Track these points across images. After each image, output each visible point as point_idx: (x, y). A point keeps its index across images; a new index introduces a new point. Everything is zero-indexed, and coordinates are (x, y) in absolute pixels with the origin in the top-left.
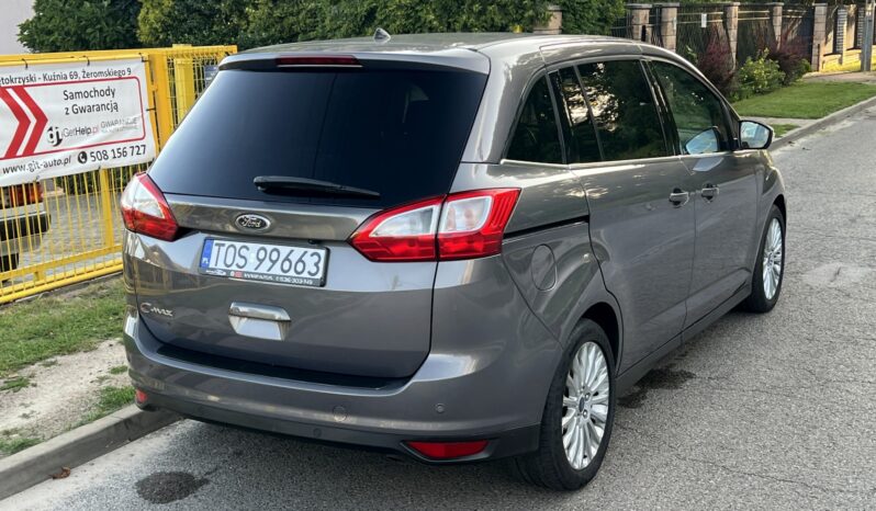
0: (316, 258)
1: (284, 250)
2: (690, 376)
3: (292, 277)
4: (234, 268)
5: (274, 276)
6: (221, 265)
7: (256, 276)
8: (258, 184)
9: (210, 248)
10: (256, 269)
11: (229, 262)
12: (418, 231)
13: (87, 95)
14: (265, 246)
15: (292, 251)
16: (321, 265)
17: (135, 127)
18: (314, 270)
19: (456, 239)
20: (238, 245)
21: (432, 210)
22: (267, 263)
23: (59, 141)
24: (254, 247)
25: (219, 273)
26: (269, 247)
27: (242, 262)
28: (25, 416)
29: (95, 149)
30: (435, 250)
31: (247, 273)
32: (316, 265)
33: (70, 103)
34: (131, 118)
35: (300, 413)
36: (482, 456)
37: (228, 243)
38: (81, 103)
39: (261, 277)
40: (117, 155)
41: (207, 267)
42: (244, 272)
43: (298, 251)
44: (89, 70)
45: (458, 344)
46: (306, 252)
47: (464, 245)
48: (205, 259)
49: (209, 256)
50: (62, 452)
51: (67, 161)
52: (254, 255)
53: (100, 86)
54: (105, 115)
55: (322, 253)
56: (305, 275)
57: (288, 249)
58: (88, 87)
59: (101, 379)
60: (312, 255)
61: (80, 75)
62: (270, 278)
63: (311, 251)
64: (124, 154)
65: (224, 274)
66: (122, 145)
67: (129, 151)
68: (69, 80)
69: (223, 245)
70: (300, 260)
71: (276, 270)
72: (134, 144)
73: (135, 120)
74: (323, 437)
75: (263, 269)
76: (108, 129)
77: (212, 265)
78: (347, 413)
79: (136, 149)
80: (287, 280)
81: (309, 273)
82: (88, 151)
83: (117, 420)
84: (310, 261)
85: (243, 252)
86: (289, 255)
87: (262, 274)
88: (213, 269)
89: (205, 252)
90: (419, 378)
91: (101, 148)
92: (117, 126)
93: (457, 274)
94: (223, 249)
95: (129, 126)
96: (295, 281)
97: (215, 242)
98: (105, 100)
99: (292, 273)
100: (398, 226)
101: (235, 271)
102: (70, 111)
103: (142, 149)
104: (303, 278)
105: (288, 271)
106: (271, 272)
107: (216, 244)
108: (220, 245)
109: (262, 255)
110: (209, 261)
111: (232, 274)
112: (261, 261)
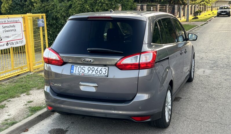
0: (105, 70)
1: (96, 68)
2: (181, 98)
3: (98, 75)
4: (81, 73)
5: (93, 74)
6: (77, 72)
7: (88, 75)
8: (88, 50)
9: (73, 68)
10: (88, 73)
11: (79, 71)
12: (133, 62)
13: (8, 27)
14: (90, 67)
15: (98, 68)
16: (107, 71)
17: (21, 36)
18: (105, 73)
19: (143, 64)
20: (82, 67)
21: (137, 56)
22: (91, 71)
23: (1, 40)
24: (87, 67)
25: (77, 74)
26: (91, 67)
27: (83, 71)
28: (8, 115)
29: (10, 42)
30: (138, 67)
31: (85, 74)
32: (105, 71)
33: (4, 29)
34: (19, 33)
35: (102, 111)
36: (149, 120)
37: (79, 66)
38: (7, 29)
39: (89, 75)
40: (16, 43)
41: (73, 73)
42: (84, 74)
43: (100, 68)
44: (9, 20)
45: (144, 91)
46: (102, 68)
47: (145, 65)
48: (72, 71)
49: (73, 70)
50: (25, 124)
51: (4, 45)
52: (87, 69)
53: (12, 24)
54: (13, 33)
55: (107, 68)
56: (102, 74)
57: (97, 67)
58: (8, 25)
59: (26, 105)
60: (104, 69)
61: (7, 21)
62: (92, 75)
64: (18, 43)
65: (78, 74)
66: (17, 41)
67: (19, 42)
68: (4, 23)
69: (77, 67)
70: (101, 70)
72: (20, 40)
73: (20, 34)
74: (107, 117)
75: (90, 72)
76: (14, 36)
77: (74, 72)
78: (115, 110)
79: (21, 42)
80: (97, 75)
81: (104, 73)
82: (9, 42)
83: (37, 115)
84: (104, 70)
85: (84, 68)
86: (97, 69)
87: (90, 74)
88: (75, 73)
89: (72, 69)
90: (135, 100)
91: (12, 42)
92: (16, 36)
93: (144, 73)
94: (77, 68)
95: (19, 35)
96: (99, 76)
97: (75, 66)
98: (13, 28)
99: (98, 74)
100: (129, 61)
101: (82, 74)
102: (4, 31)
103: (22, 42)
104: (102, 75)
106: (92, 74)
107: (75, 67)
108: (76, 67)
109: (89, 69)
110: (73, 71)
111: (81, 74)
112: (89, 71)
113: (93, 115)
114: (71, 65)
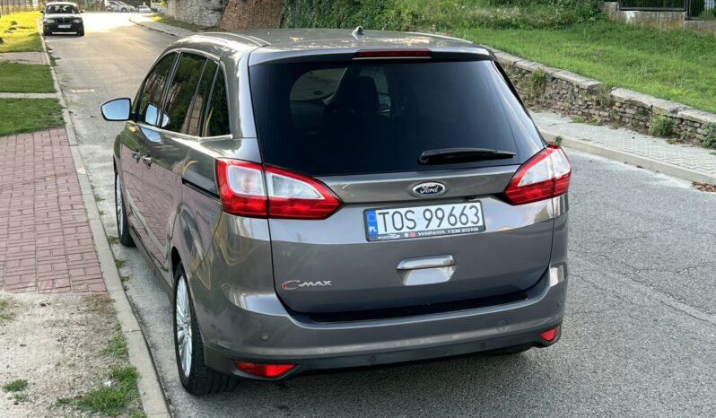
0: (474, 210)
1: (447, 208)
3: (461, 228)
4: (405, 229)
5: (446, 230)
6: (391, 230)
7: (430, 233)
9: (373, 218)
10: (427, 227)
11: (399, 226)
15: (453, 208)
16: (480, 214)
18: (475, 220)
20: (403, 211)
21: (545, 161)
22: (435, 221)
24: (419, 210)
25: (392, 237)
26: (433, 208)
27: (412, 224)
30: (551, 190)
31: (420, 232)
32: (476, 215)
37: (391, 211)
39: (434, 233)
41: (376, 234)
42: (417, 233)
43: (459, 207)
46: (465, 207)
48: (371, 228)
49: (375, 224)
52: (421, 216)
55: (478, 205)
56: (470, 224)
57: (451, 206)
60: (471, 208)
62: (443, 232)
63: (469, 205)
65: (398, 236)
69: (388, 213)
70: (462, 214)
71: (445, 225)
74: (487, 348)
75: (434, 225)
77: (381, 231)
80: (458, 231)
81: (473, 222)
84: (470, 213)
85: (409, 215)
86: (452, 211)
87: (436, 231)
88: (383, 235)
89: (368, 222)
94: (388, 217)
96: (464, 230)
97: (377, 212)
99: (459, 225)
101: (409, 233)
104: (470, 227)
105: (456, 223)
106: (441, 227)
107: (379, 214)
108: (384, 214)
109: (428, 215)
110: (376, 228)
111: (407, 235)
112: (430, 220)
113: (448, 354)
114: (361, 210)
